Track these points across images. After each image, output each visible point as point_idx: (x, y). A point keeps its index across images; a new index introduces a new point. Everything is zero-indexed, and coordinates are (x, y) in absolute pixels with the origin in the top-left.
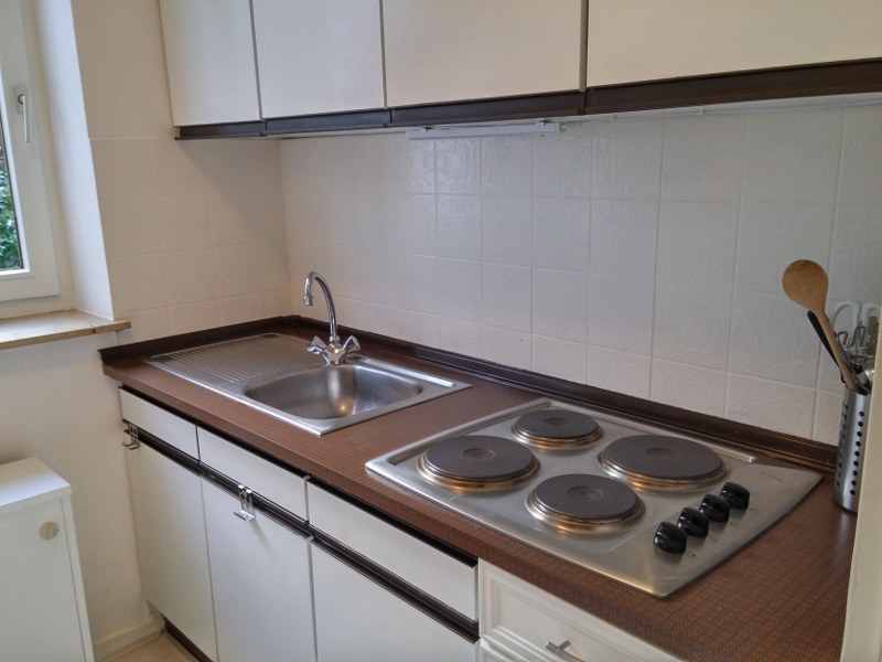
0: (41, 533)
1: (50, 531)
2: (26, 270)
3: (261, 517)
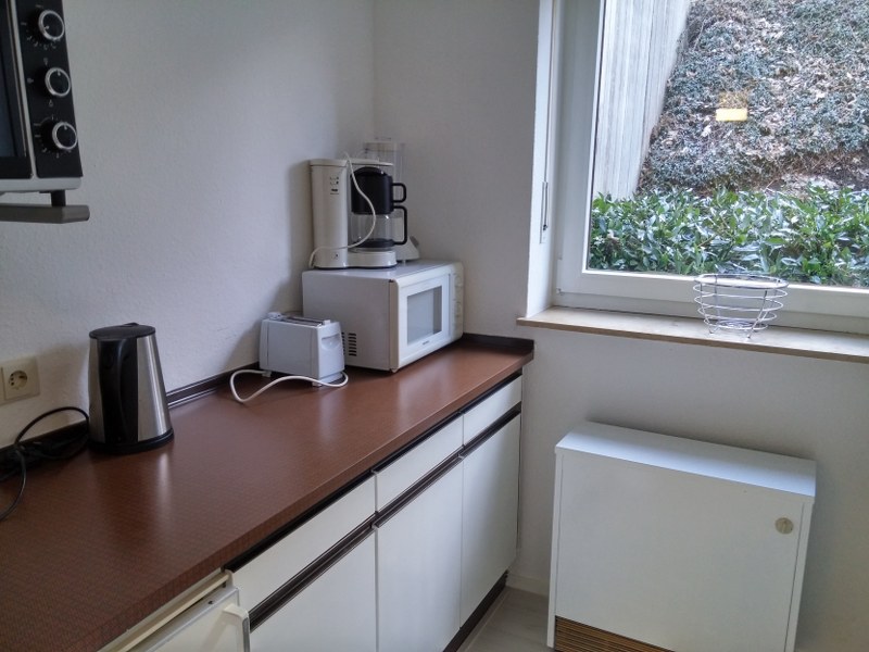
0: (777, 525)
1: (785, 525)
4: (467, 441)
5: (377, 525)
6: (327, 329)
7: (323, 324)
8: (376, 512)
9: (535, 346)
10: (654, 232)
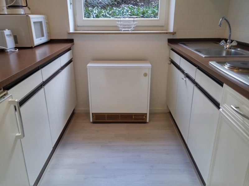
0: (144, 75)
1: (145, 75)
2: (158, 19)
3: (187, 79)
4: (62, 66)
5: (44, 86)
6: (7, 32)
7: (5, 30)
8: (43, 82)
9: (74, 40)
10: (96, 15)
